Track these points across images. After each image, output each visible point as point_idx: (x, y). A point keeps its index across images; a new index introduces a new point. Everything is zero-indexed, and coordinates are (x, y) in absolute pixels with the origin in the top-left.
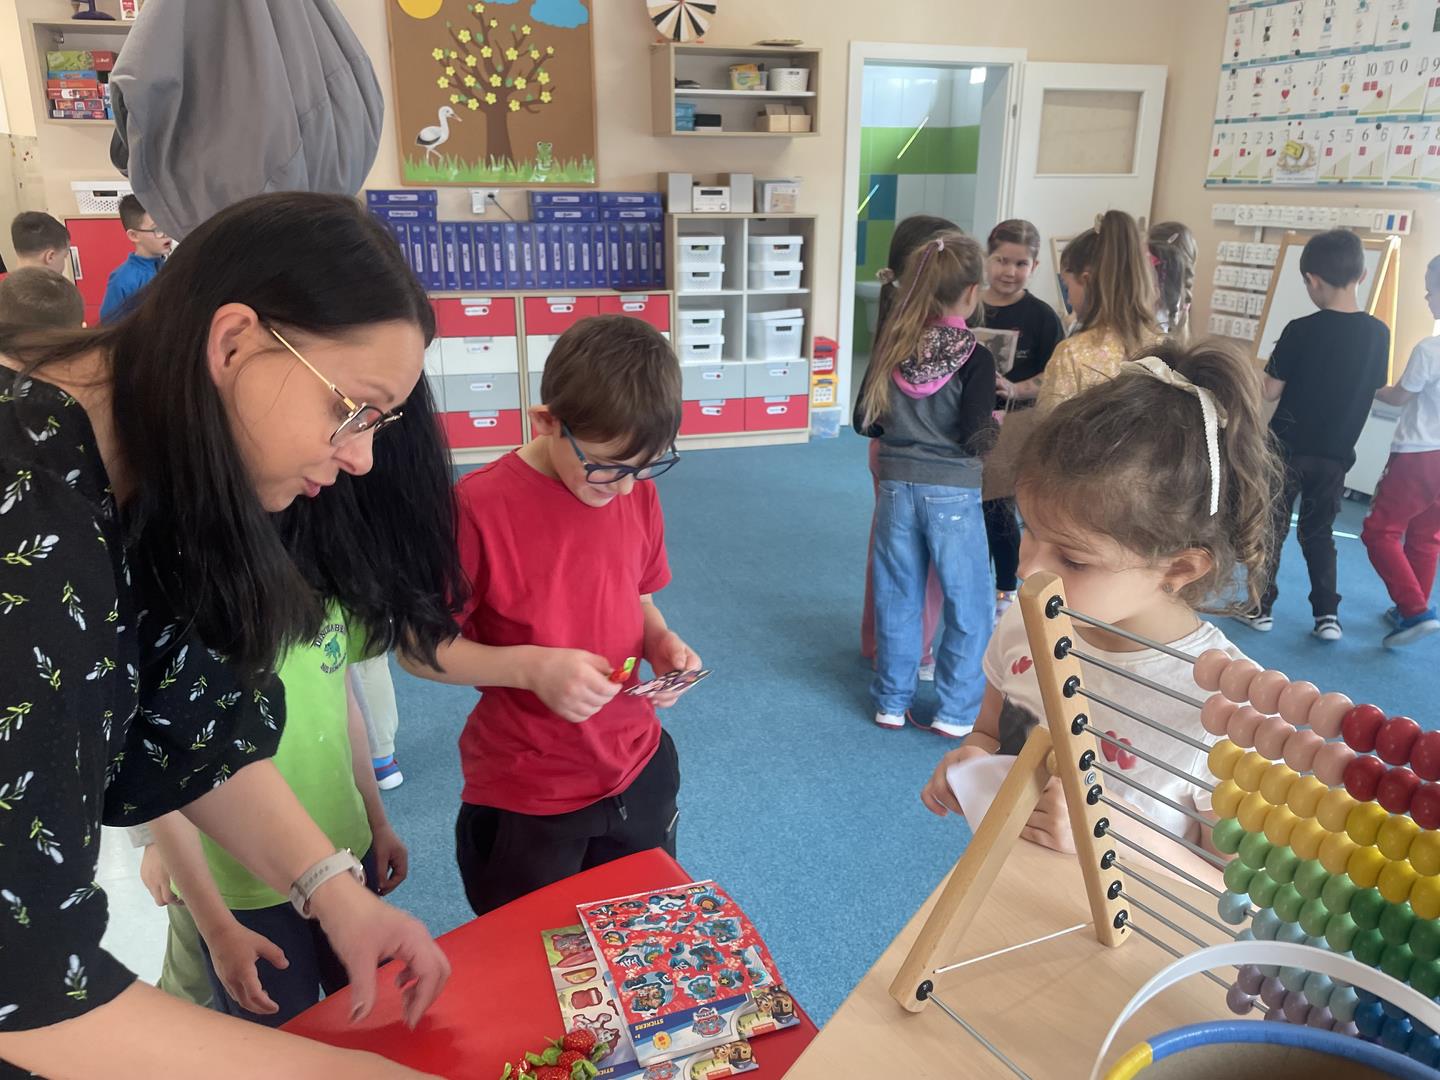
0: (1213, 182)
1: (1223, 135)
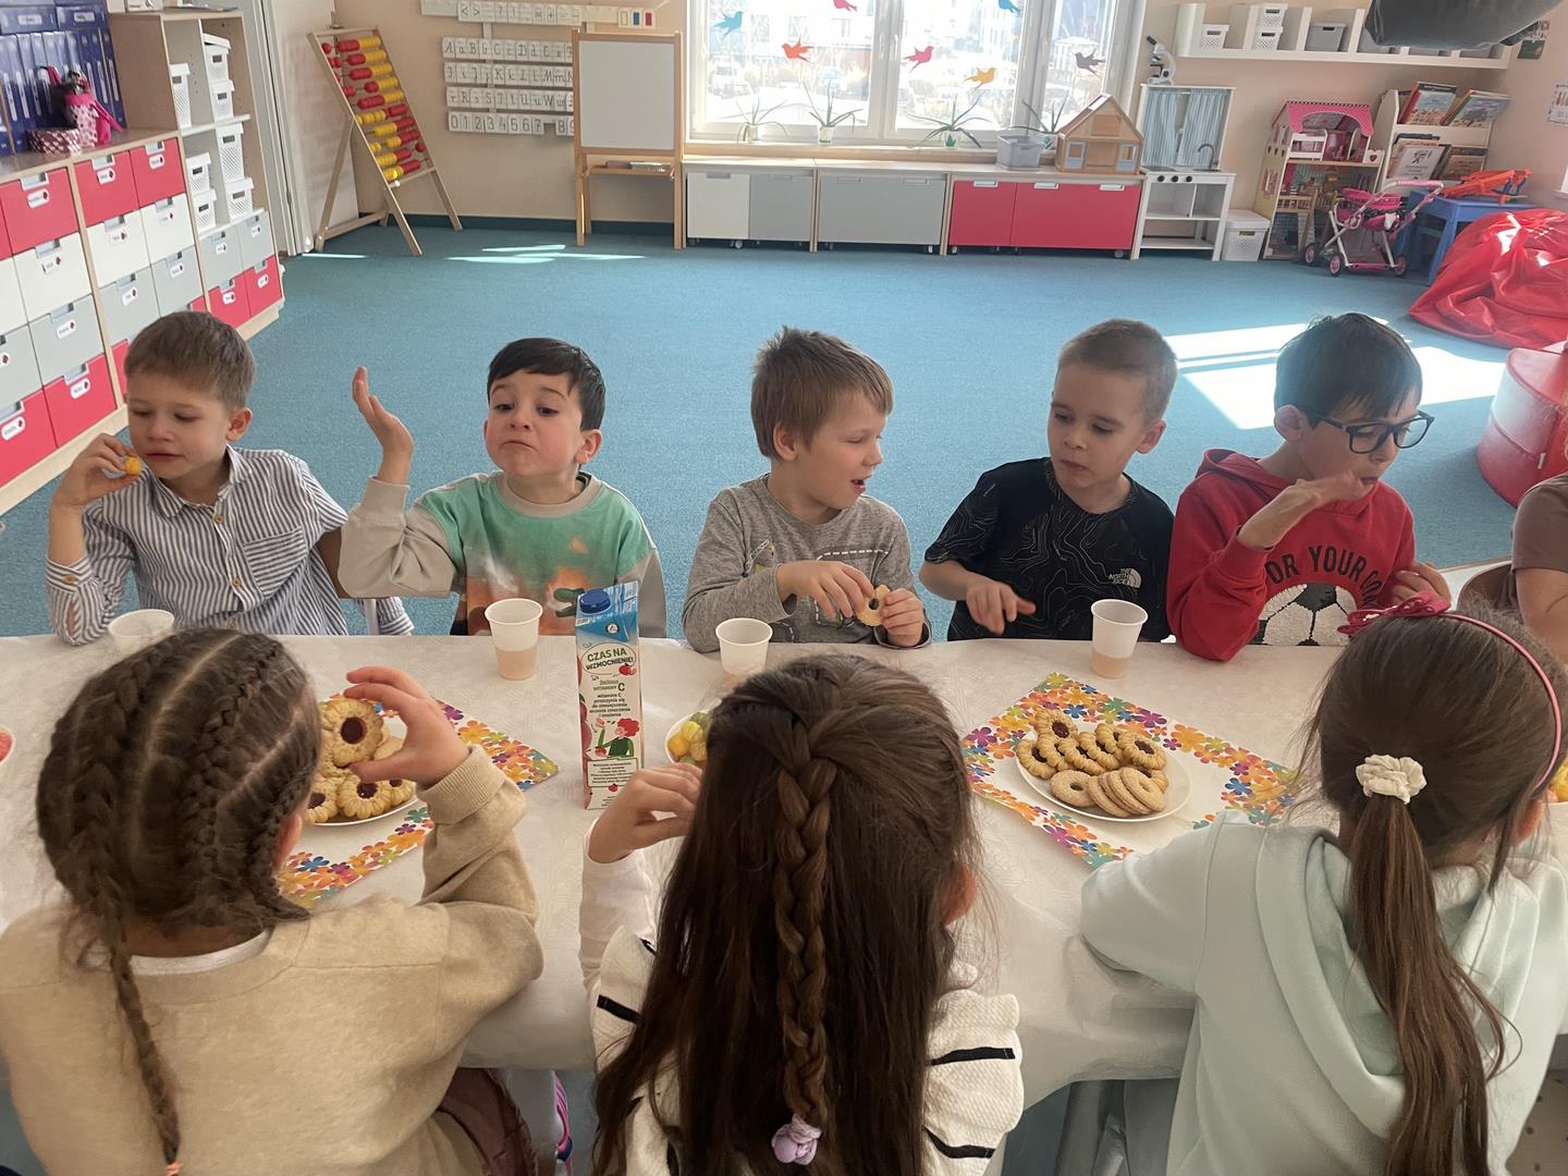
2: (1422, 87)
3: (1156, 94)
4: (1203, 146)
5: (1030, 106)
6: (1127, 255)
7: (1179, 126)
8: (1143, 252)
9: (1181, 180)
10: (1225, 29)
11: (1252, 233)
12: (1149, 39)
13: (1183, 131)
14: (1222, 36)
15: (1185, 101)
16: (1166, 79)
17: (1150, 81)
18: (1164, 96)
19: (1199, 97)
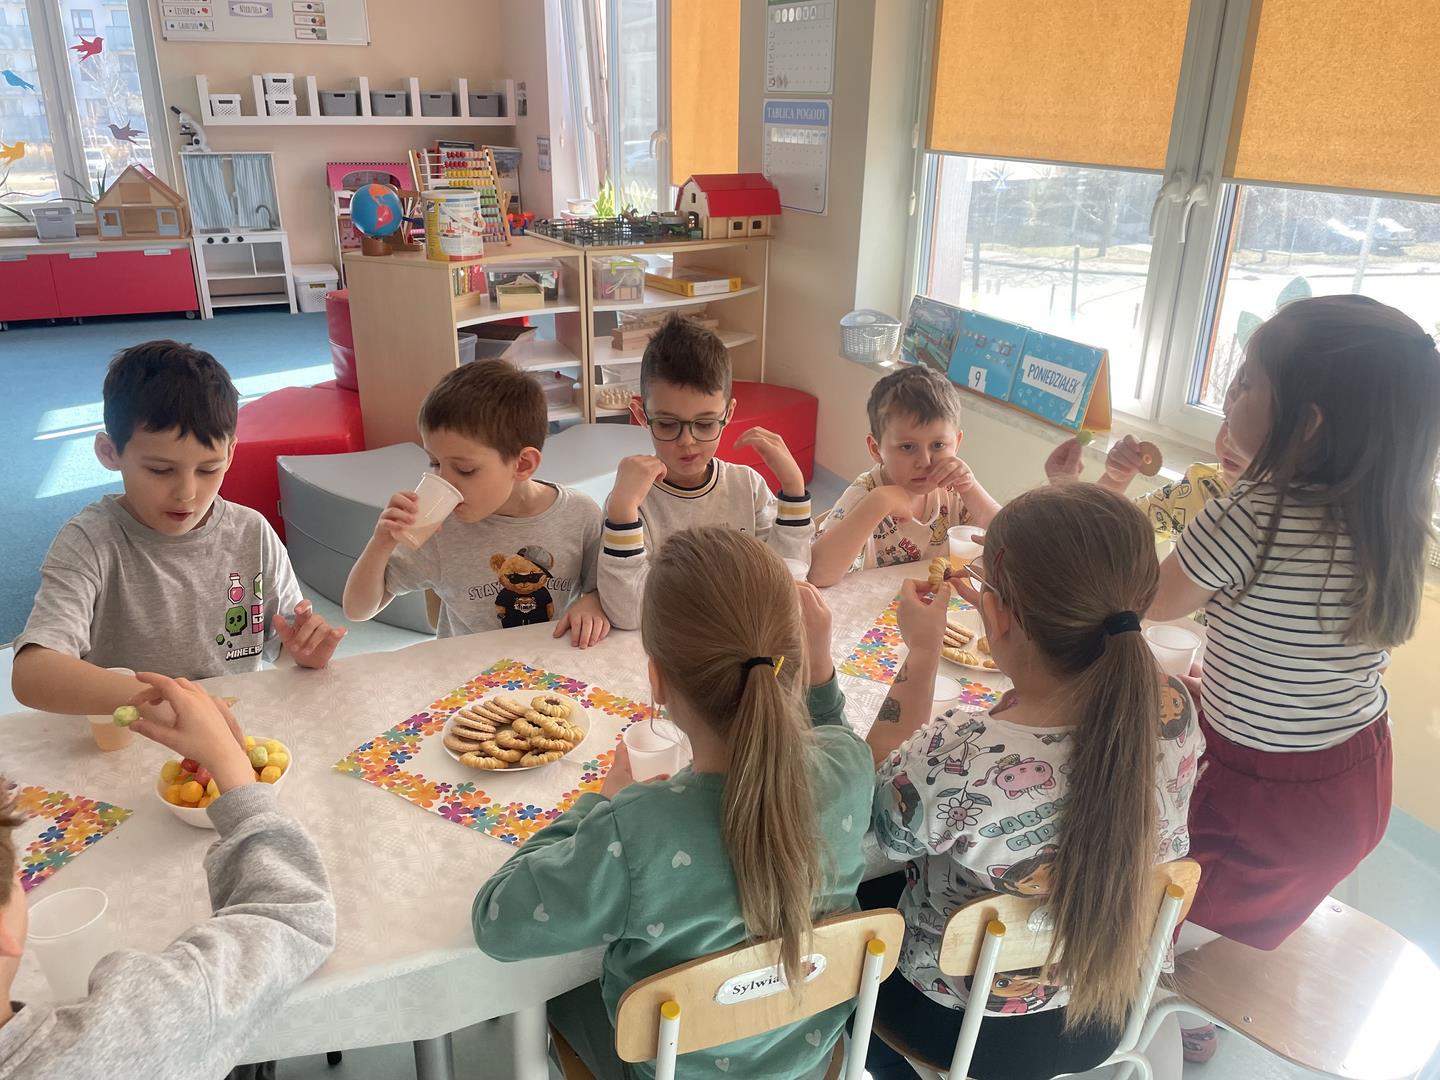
2: (441, 144)
3: (196, 162)
4: (259, 208)
5: (73, 176)
6: (198, 315)
7: (231, 191)
8: (216, 311)
9: (232, 240)
10: (237, 98)
11: (324, 285)
12: (173, 108)
13: (237, 194)
14: (236, 105)
15: (229, 166)
16: (197, 147)
17: (185, 149)
18: (205, 162)
19: (241, 162)
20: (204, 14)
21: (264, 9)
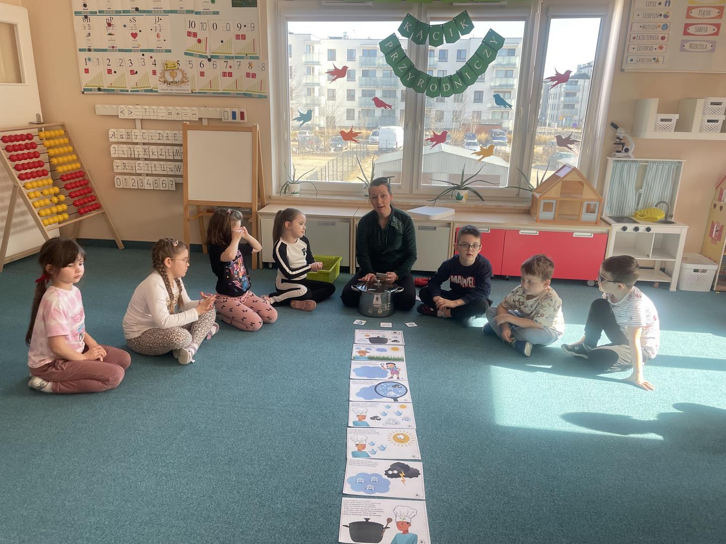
0: (91, 90)
1: (89, 59)
3: (619, 165)
4: (659, 203)
5: (521, 171)
7: (639, 187)
9: (642, 230)
10: (676, 117)
11: (705, 271)
12: (612, 124)
13: (642, 191)
14: (674, 122)
16: (626, 154)
17: (614, 155)
18: (626, 166)
19: (655, 167)
20: (660, 51)
21: (709, 45)
